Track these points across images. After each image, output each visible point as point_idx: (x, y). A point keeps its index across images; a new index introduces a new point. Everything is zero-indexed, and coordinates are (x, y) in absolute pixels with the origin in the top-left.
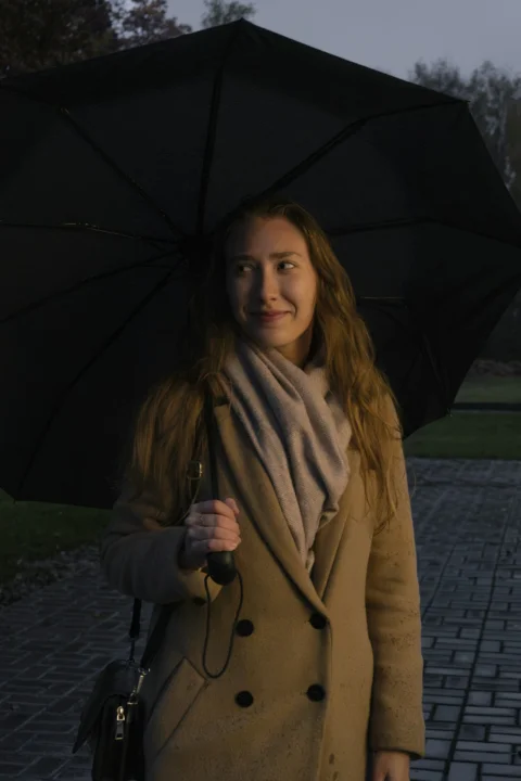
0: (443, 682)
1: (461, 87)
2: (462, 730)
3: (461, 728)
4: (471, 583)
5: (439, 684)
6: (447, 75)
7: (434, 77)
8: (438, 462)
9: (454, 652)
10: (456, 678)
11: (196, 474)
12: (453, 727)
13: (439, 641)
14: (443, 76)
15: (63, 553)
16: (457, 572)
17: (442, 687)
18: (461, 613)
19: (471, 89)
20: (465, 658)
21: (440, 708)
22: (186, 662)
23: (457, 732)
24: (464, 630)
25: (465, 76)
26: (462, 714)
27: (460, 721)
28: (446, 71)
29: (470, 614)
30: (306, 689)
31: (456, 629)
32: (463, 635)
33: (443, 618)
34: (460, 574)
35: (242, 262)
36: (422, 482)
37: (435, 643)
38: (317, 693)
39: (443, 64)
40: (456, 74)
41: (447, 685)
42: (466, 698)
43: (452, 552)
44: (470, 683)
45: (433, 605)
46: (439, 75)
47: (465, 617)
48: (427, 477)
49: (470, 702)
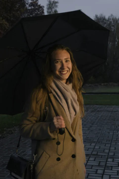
0: (102, 157)
1: (106, 20)
2: (106, 168)
3: (106, 167)
4: (108, 134)
5: (101, 157)
6: (103, 17)
7: (100, 18)
8: (101, 106)
9: (104, 149)
10: (105, 156)
11: (46, 110)
12: (104, 167)
13: (101, 147)
14: (102, 18)
15: (15, 127)
16: (105, 131)
17: (102, 158)
18: (106, 141)
19: (108, 20)
20: (107, 151)
21: (101, 162)
22: (44, 152)
23: (105, 168)
24: (107, 144)
25: (107, 17)
26: (106, 164)
27: (106, 165)
28: (103, 16)
29: (108, 141)
30: (71, 156)
31: (105, 144)
32: (106, 146)
33: (102, 142)
34: (106, 132)
35: (58, 61)
36: (97, 111)
37: (100, 147)
38: (74, 156)
39: (102, 15)
40: (105, 17)
41: (103, 157)
42: (107, 160)
43: (104, 126)
44: (108, 157)
45: (100, 139)
46: (101, 17)
47: (107, 141)
48: (98, 109)
49: (108, 161)
